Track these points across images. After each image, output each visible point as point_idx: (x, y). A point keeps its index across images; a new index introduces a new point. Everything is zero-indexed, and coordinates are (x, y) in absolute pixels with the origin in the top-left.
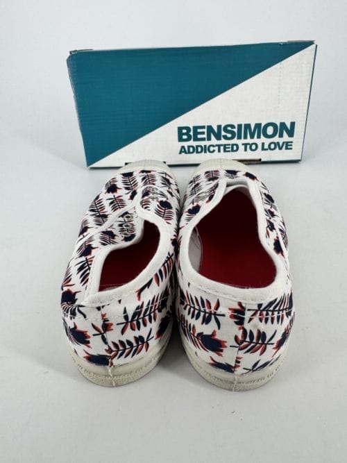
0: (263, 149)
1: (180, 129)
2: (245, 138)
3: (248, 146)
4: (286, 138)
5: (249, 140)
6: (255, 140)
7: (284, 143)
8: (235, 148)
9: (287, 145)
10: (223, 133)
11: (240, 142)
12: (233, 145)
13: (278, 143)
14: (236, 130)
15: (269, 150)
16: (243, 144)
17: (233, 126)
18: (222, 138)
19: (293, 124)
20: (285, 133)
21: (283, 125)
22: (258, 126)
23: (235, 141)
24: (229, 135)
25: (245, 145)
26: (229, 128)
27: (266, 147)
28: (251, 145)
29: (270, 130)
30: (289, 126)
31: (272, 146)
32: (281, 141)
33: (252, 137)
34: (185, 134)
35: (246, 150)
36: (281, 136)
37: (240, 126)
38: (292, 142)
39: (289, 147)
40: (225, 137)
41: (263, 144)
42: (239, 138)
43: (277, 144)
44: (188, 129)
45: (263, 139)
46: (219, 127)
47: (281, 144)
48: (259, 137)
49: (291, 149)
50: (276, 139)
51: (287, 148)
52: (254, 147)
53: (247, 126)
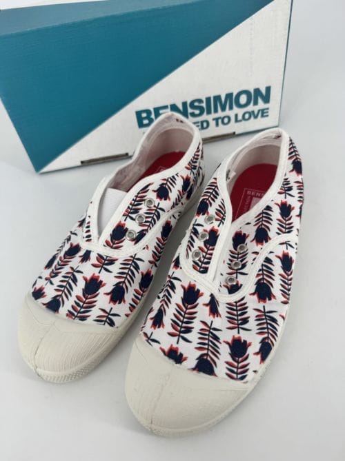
0: (237, 121)
1: (138, 114)
2: (216, 111)
3: (220, 121)
4: (261, 105)
5: (220, 114)
6: (227, 112)
7: (259, 111)
8: (205, 125)
9: (263, 113)
10: (190, 110)
11: (210, 118)
12: (202, 122)
13: (253, 112)
14: (204, 105)
15: (243, 122)
16: (214, 119)
17: (200, 101)
18: (189, 116)
19: (268, 89)
20: (260, 101)
21: (257, 91)
22: (229, 96)
23: (205, 117)
24: (197, 112)
25: (217, 120)
26: (196, 104)
27: (240, 117)
28: (223, 119)
29: (243, 99)
30: (264, 91)
31: (247, 116)
32: (256, 109)
33: (223, 109)
34: (145, 118)
35: (217, 125)
36: (256, 103)
37: (208, 99)
38: (268, 109)
39: (265, 114)
40: (193, 115)
41: (236, 116)
42: (209, 112)
43: (252, 114)
44: (148, 112)
45: (236, 110)
46: (184, 104)
47: (256, 113)
48: (231, 108)
49: (267, 116)
50: (251, 108)
51: (262, 116)
52: (226, 120)
53: (217, 98)
